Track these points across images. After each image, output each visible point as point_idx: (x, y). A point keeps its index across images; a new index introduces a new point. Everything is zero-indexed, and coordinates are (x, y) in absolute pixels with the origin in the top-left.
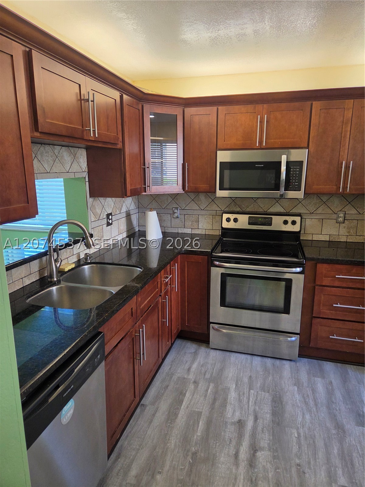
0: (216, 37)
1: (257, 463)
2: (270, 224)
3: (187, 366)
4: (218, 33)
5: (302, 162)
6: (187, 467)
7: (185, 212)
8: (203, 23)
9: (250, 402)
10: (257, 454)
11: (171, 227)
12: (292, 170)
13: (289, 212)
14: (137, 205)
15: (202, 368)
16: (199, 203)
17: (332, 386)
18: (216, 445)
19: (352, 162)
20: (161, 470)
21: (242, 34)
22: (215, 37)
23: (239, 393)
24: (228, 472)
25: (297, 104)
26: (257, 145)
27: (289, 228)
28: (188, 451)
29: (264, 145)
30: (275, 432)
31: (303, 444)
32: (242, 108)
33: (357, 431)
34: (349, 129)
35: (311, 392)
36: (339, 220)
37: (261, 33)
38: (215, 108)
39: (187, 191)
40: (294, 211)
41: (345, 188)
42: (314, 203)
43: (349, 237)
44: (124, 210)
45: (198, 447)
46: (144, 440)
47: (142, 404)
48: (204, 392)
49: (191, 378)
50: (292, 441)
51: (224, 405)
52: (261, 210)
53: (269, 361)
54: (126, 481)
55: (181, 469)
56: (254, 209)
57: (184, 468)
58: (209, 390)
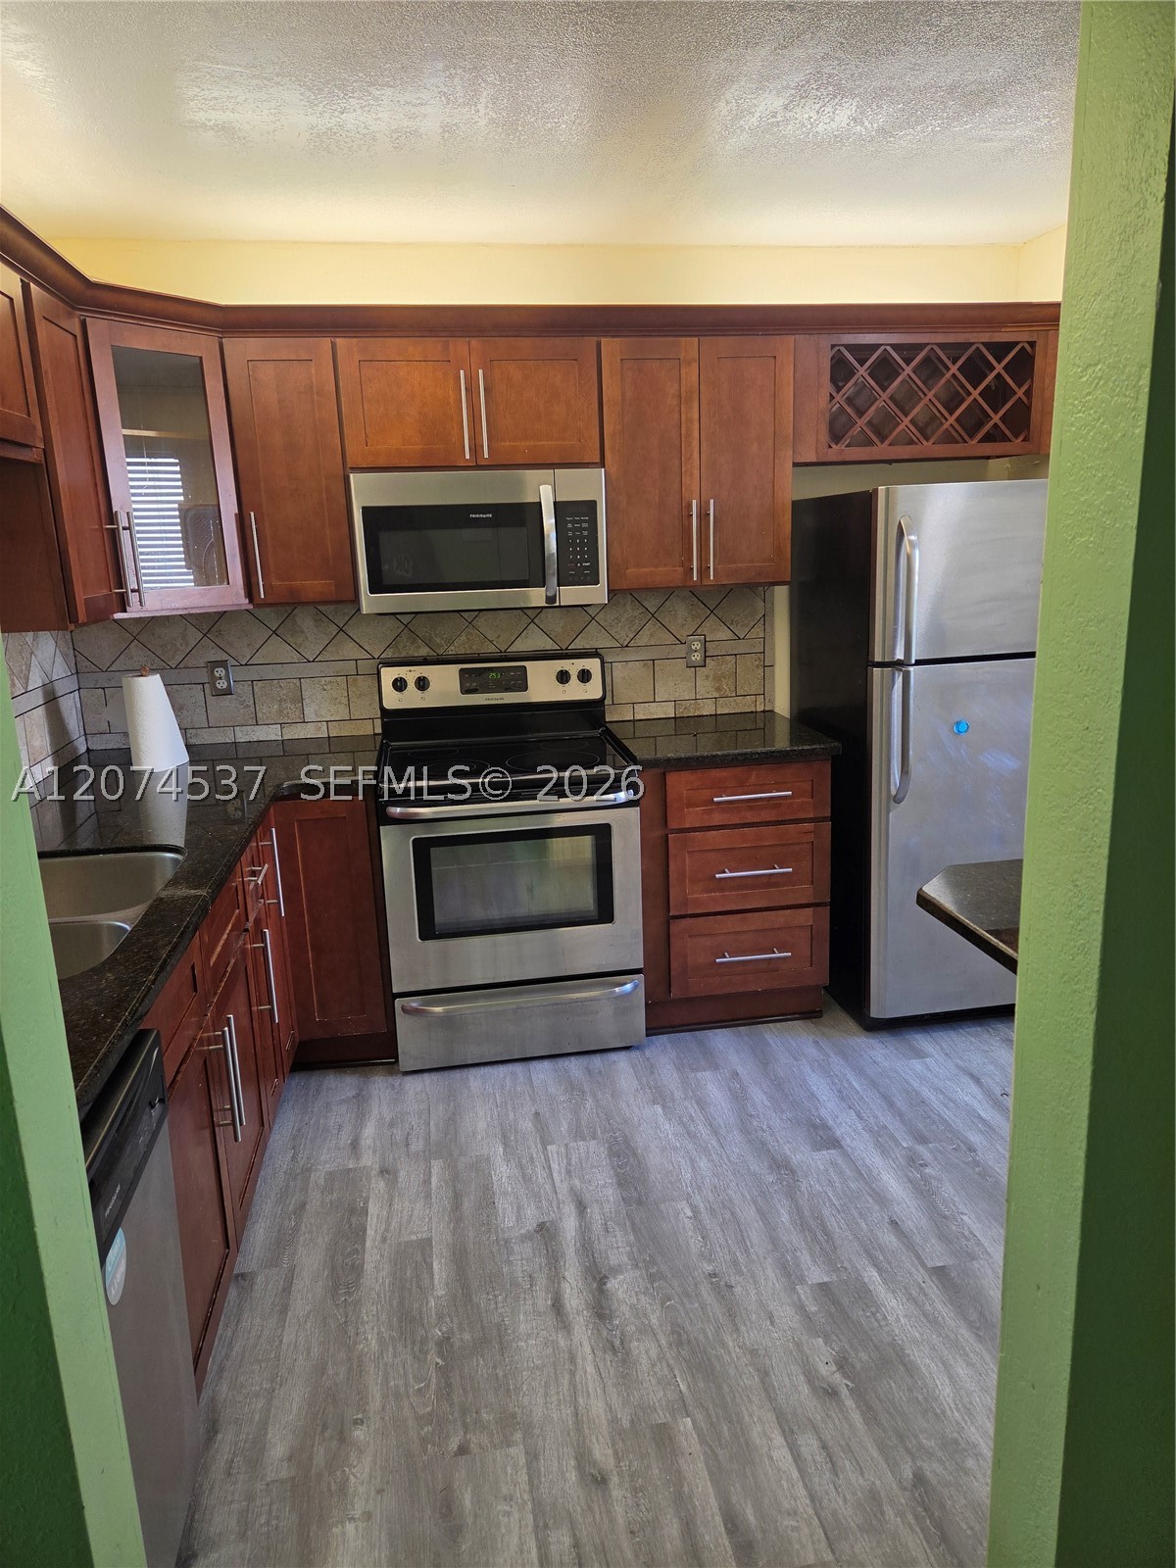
0: (331, 129)
1: (615, 1306)
2: (524, 687)
3: (345, 1139)
4: (339, 120)
5: (594, 502)
6: (434, 1380)
7: (253, 673)
8: (301, 86)
9: (555, 1175)
10: (608, 1285)
11: (209, 727)
12: (570, 526)
13: (567, 649)
14: (73, 664)
15: (395, 1131)
16: (299, 643)
17: (740, 1081)
18: (496, 1303)
19: (712, 501)
20: (360, 1416)
21: (408, 130)
22: (328, 129)
23: (520, 1162)
24: (549, 1351)
25: (561, 343)
26: (468, 457)
27: (575, 691)
28: (424, 1341)
29: (486, 456)
30: (637, 1221)
31: (709, 1227)
32: (412, 347)
33: (819, 1162)
34: (696, 416)
35: (696, 1106)
36: (693, 659)
37: (461, 133)
38: (325, 343)
39: (260, 602)
40: (579, 644)
41: (704, 570)
42: (627, 619)
43: (721, 700)
44: (36, 680)
45: (449, 1322)
46: (279, 1360)
47: (237, 1276)
48: (420, 1189)
49: (369, 1164)
50: (684, 1228)
51: (487, 1200)
52: (492, 649)
53: (574, 1065)
54: (262, 1479)
55: (419, 1390)
56: (471, 648)
57: (428, 1386)
58: (434, 1180)
